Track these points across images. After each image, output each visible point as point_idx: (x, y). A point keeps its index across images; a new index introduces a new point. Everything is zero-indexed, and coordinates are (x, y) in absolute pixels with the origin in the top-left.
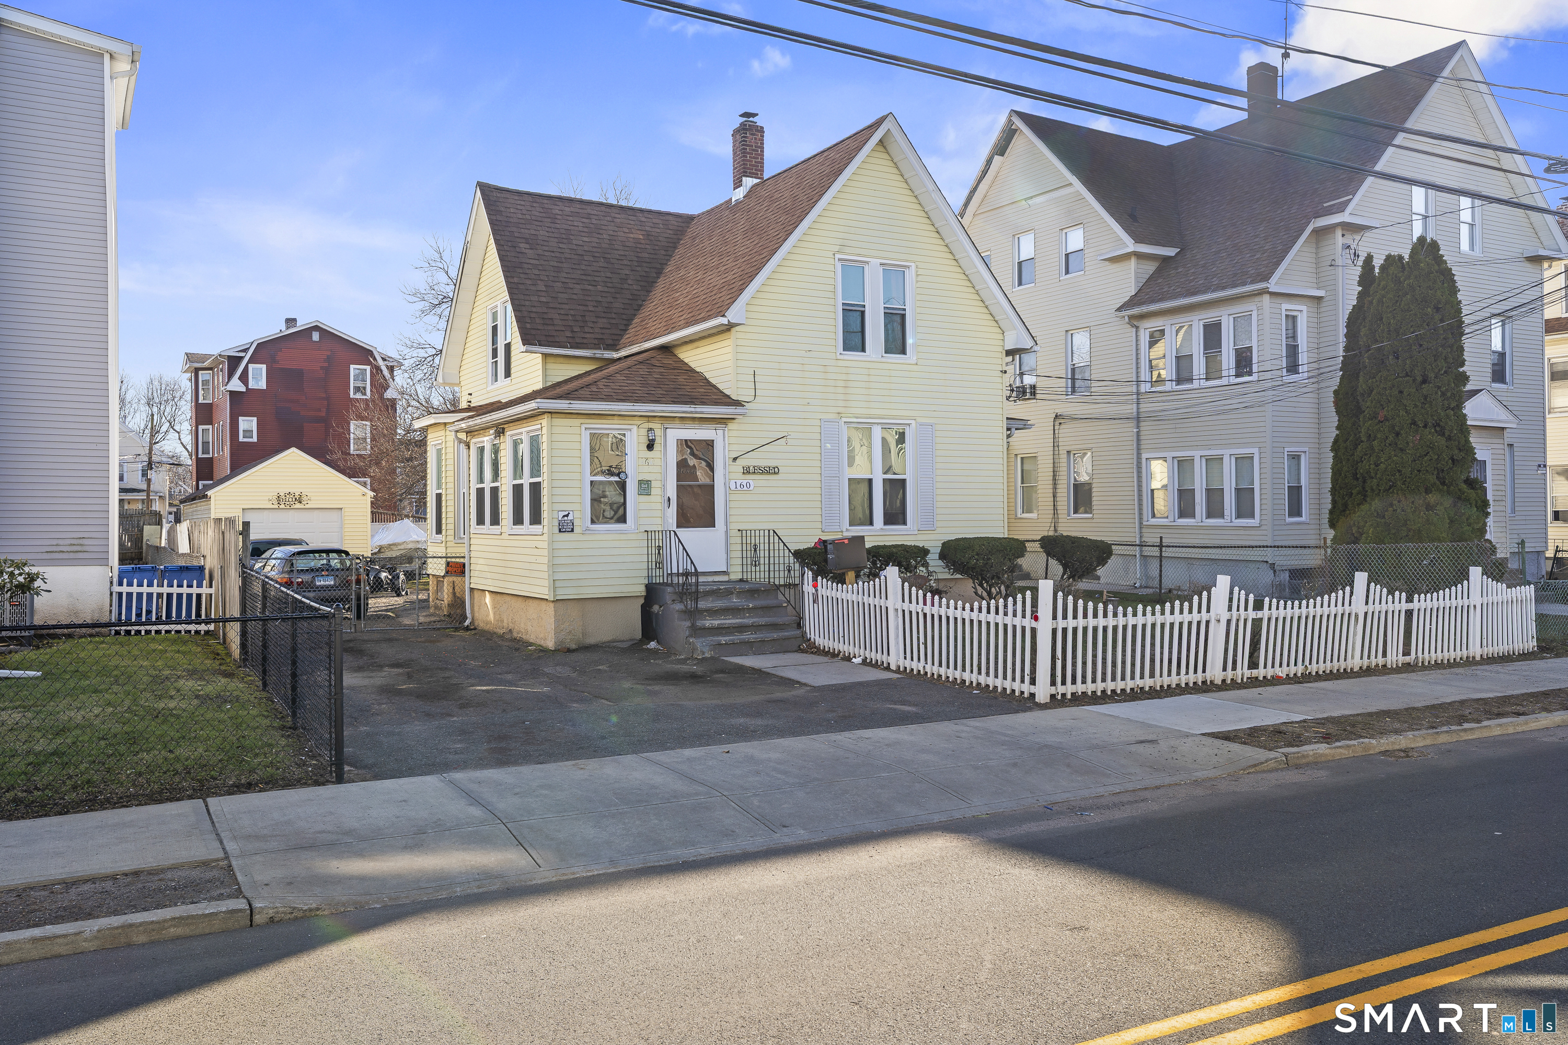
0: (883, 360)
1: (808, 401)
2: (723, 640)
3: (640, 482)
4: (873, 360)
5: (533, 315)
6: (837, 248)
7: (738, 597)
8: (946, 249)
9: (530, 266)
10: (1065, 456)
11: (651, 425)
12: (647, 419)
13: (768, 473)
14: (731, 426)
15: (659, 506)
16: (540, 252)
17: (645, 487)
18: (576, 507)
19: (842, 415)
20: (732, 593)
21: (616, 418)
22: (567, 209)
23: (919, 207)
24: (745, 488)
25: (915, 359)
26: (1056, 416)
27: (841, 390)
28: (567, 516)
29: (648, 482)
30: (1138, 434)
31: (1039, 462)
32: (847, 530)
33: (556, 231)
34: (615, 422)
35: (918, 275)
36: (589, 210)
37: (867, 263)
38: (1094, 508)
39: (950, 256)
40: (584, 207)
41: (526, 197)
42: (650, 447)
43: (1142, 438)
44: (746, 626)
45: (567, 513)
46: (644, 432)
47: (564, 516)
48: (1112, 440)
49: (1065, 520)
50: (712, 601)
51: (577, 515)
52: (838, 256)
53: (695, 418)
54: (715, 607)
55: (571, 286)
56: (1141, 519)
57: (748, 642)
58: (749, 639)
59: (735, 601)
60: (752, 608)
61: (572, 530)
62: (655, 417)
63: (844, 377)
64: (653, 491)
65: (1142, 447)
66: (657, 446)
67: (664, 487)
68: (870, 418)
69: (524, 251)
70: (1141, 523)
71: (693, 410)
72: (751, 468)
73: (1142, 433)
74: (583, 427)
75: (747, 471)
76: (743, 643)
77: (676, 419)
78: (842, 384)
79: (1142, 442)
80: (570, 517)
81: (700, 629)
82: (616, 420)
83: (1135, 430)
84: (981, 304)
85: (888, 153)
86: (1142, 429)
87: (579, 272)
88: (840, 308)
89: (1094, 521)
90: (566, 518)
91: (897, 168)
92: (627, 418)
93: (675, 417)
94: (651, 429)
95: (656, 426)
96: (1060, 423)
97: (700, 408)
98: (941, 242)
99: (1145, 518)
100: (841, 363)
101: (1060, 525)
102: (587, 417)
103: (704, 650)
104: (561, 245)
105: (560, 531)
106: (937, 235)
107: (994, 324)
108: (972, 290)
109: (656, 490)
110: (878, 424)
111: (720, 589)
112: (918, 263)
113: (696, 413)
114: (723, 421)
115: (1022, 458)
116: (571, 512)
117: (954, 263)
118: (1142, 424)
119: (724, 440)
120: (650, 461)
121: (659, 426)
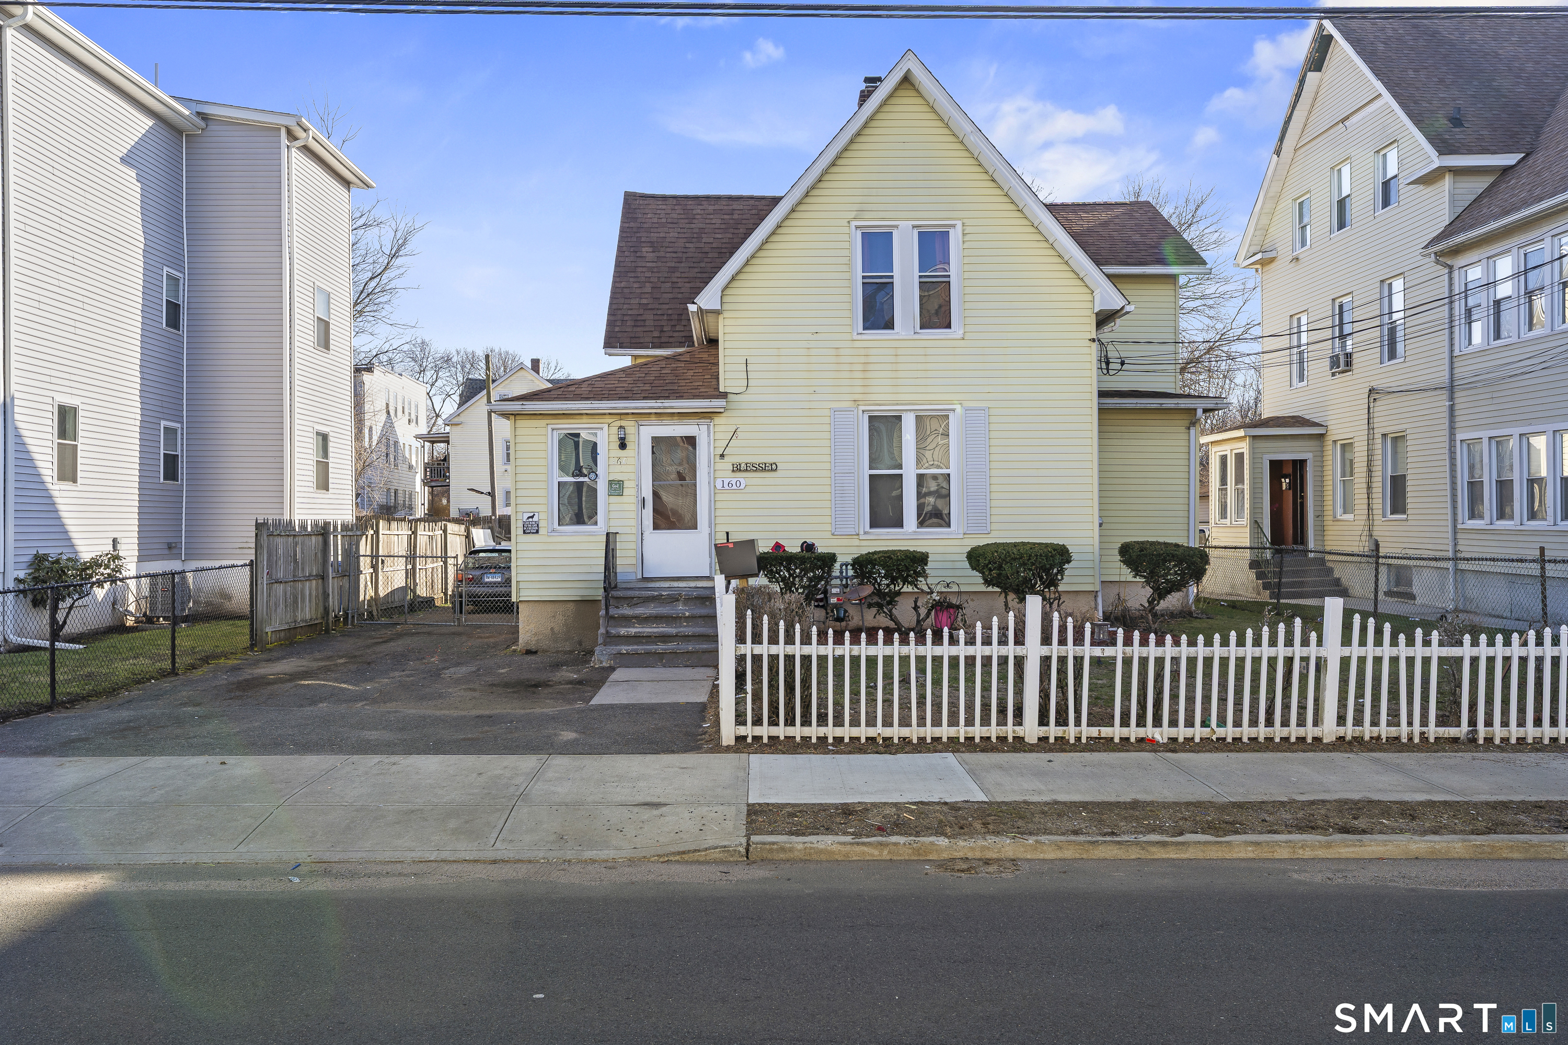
0: (916, 336)
1: (815, 388)
2: (624, 649)
3: (611, 482)
4: (901, 337)
5: (626, 318)
6: (853, 215)
7: (685, 604)
8: (1006, 199)
9: (644, 270)
10: (1379, 441)
11: (623, 423)
12: (619, 417)
13: (764, 470)
14: (718, 420)
15: (633, 507)
16: (662, 254)
17: (616, 487)
18: (542, 508)
19: (860, 403)
20: (678, 600)
21: (585, 417)
22: (711, 208)
23: (966, 154)
24: (734, 487)
25: (961, 332)
26: (1370, 390)
27: (860, 375)
28: (532, 517)
29: (620, 483)
30: (1452, 409)
31: (1356, 450)
32: (865, 533)
33: (689, 231)
34: (584, 421)
35: (964, 234)
36: (736, 206)
37: (897, 227)
38: (1409, 506)
39: (1012, 207)
40: (731, 203)
41: (671, 201)
42: (623, 446)
43: (1457, 413)
44: (669, 636)
45: (532, 514)
46: (614, 430)
47: (529, 518)
48: (1426, 417)
49: (1381, 523)
50: (654, 608)
51: (543, 516)
52: (854, 223)
53: (674, 413)
54: (644, 614)
55: (679, 285)
56: (1455, 520)
57: (655, 653)
58: (656, 650)
59: (681, 608)
60: (688, 617)
61: (537, 532)
62: (627, 414)
63: (863, 359)
64: (626, 492)
65: (1457, 425)
66: (630, 445)
67: (639, 487)
68: (897, 404)
69: (645, 254)
70: (1455, 526)
71: (660, 405)
72: (742, 465)
73: (1457, 407)
74: (550, 427)
75: (737, 469)
76: (648, 653)
77: (652, 415)
78: (860, 367)
79: (1457, 419)
80: (535, 519)
81: (614, 636)
82: (585, 419)
83: (1447, 403)
84: (1059, 260)
85: (922, 96)
86: (1457, 401)
87: (696, 270)
88: (860, 281)
89: (1409, 523)
90: (530, 520)
91: (935, 112)
92: (597, 417)
93: (650, 414)
94: (621, 427)
95: (630, 425)
96: (1375, 399)
97: (667, 403)
98: (999, 192)
99: (1460, 521)
100: (857, 344)
101: (1375, 528)
102: (554, 417)
103: (602, 659)
104: (687, 245)
105: (524, 532)
106: (992, 184)
107: (1079, 283)
108: (1045, 245)
109: (629, 489)
110: (910, 410)
111: (662, 595)
112: (965, 221)
113: (665, 408)
114: (707, 415)
115: (1343, 446)
116: (536, 514)
117: (1019, 214)
118: (1457, 395)
119: (709, 435)
120: (624, 461)
121: (633, 423)
